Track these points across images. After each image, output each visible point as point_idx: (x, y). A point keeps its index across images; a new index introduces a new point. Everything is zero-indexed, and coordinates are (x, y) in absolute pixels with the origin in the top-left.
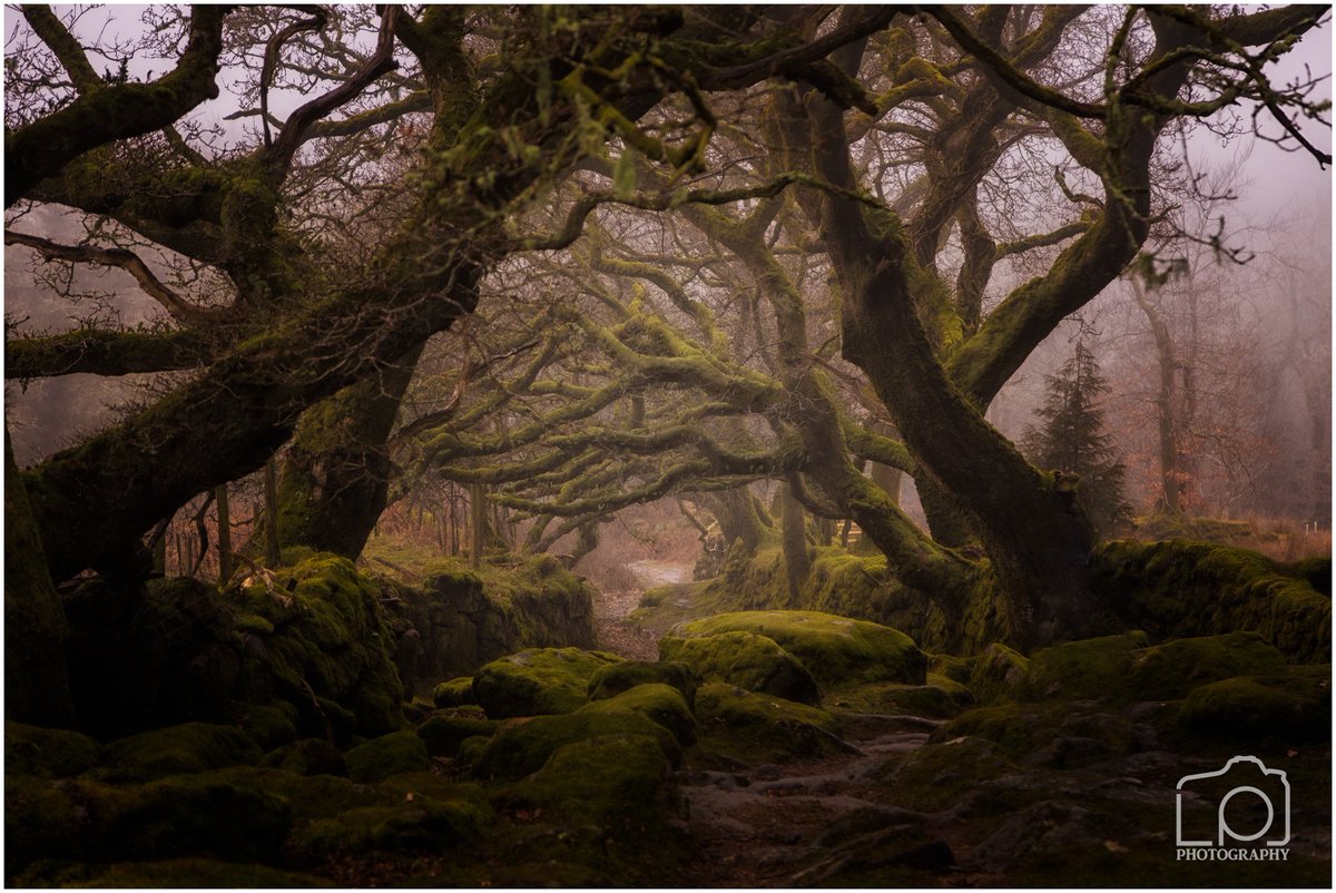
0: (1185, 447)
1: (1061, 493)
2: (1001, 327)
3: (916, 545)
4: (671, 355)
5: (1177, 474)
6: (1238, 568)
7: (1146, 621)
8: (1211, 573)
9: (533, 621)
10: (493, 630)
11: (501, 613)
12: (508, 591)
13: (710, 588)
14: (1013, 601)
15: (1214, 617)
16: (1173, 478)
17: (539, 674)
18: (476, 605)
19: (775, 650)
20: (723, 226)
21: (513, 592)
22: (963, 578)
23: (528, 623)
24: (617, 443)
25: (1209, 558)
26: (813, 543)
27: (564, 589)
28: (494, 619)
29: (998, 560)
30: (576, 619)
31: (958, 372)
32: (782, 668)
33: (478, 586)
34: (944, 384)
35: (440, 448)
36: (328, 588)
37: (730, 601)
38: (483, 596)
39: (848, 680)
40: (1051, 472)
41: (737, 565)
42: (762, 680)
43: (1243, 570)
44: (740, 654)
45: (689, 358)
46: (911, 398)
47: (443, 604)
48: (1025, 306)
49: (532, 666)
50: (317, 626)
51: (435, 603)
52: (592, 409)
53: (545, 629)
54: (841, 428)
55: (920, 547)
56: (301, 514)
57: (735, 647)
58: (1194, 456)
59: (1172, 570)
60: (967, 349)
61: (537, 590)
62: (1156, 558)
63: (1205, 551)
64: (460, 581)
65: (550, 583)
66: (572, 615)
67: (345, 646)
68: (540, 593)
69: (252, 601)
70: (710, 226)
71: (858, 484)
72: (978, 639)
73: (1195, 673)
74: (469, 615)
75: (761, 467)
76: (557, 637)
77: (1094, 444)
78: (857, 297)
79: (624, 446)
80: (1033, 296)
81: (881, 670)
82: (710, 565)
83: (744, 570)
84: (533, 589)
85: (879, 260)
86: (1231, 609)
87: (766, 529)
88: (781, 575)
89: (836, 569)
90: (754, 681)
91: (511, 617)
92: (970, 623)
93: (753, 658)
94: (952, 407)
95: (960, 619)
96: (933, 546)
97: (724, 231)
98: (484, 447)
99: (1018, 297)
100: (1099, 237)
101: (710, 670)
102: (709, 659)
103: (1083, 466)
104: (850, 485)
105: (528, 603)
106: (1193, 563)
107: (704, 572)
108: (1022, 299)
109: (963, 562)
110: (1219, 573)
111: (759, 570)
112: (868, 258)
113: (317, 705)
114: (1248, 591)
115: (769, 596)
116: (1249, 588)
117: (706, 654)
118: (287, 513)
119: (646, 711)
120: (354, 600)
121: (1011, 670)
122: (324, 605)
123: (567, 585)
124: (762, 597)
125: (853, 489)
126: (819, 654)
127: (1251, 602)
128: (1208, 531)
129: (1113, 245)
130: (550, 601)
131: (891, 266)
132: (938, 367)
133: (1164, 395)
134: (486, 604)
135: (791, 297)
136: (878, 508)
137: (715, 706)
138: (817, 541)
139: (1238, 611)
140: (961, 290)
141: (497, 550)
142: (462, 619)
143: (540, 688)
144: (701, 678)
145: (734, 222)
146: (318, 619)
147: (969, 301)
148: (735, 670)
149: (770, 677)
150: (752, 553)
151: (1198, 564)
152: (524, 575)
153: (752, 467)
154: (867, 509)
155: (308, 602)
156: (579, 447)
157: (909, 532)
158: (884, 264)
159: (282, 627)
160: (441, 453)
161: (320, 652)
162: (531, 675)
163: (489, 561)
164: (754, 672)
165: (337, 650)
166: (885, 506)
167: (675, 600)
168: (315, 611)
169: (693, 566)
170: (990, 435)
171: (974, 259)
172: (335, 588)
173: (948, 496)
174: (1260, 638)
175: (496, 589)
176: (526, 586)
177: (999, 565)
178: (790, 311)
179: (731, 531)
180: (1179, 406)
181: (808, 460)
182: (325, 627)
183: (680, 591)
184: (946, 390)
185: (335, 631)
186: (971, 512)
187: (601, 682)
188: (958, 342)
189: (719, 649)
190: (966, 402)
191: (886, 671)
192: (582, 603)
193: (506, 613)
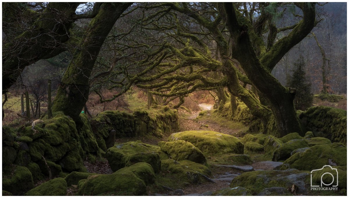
0: (328, 78)
1: (291, 94)
2: (276, 49)
3: (256, 105)
4: (194, 56)
5: (326, 85)
6: (338, 114)
7: (313, 127)
8: (331, 115)
9: (162, 123)
10: (151, 125)
11: (153, 121)
12: (155, 115)
13: (215, 111)
14: (278, 122)
15: (331, 127)
16: (325, 86)
17: (124, 152)
18: (147, 119)
19: (191, 146)
20: (207, 24)
21: (157, 115)
22: (268, 114)
23: (161, 123)
24: (181, 79)
25: (330, 111)
26: (238, 101)
27: (170, 115)
28: (151, 122)
29: (274, 111)
30: (174, 122)
31: (264, 61)
32: (193, 152)
33: (147, 114)
34: (259, 64)
35: (135, 80)
36: (56, 126)
37: (219, 114)
38: (148, 117)
39: (219, 153)
40: (288, 88)
41: (221, 106)
42: (187, 156)
43: (339, 114)
44: (181, 147)
45: (199, 57)
46: (250, 68)
47: (138, 119)
48: (282, 44)
49: (122, 149)
50: (50, 138)
51: (135, 119)
52: (174, 70)
53: (165, 124)
54: (237, 75)
55: (257, 106)
56: (62, 102)
57: (180, 145)
58: (331, 80)
59: (320, 114)
60: (267, 55)
61: (163, 115)
62: (316, 111)
63: (329, 109)
64: (142, 113)
65: (167, 113)
66: (173, 121)
67: (61, 144)
68: (164, 115)
69: (27, 131)
70: (204, 24)
71: (241, 89)
72: (271, 130)
73: (322, 156)
74: (144, 121)
75: (217, 85)
76: (168, 126)
77: (304, 79)
78: (236, 41)
79: (182, 80)
80: (284, 41)
81: (229, 149)
82: (217, 105)
83: (223, 107)
84: (162, 114)
85: (241, 31)
86: (336, 125)
87: (228, 98)
88: (230, 109)
89: (242, 108)
90: (185, 156)
91: (156, 122)
92: (269, 125)
93: (185, 149)
94: (261, 70)
95: (267, 124)
96: (260, 105)
97: (207, 25)
98: (146, 79)
99: (280, 41)
100: (302, 26)
101: (172, 152)
102: (172, 149)
103: (301, 84)
104: (239, 90)
105: (161, 118)
106: (326, 112)
107: (216, 107)
108: (281, 42)
109: (268, 110)
110: (333, 115)
111: (226, 108)
112: (238, 31)
113: (46, 164)
114: (341, 120)
115: (228, 114)
116: (341, 119)
117: (171, 147)
118: (58, 101)
119: (137, 173)
120: (66, 130)
121: (274, 143)
122: (54, 131)
123: (171, 113)
124: (226, 114)
125: (240, 91)
126: (211, 145)
127: (341, 123)
128: (333, 97)
129: (305, 28)
130: (167, 117)
131: (245, 33)
132: (258, 60)
133: (324, 66)
134: (149, 119)
135: (224, 42)
136: (246, 95)
137: (168, 167)
138: (239, 101)
139: (338, 126)
140: (269, 40)
141: (155, 104)
142: (143, 122)
143: (123, 156)
144: (170, 154)
145: (210, 23)
146: (51, 136)
147: (270, 43)
148: (180, 152)
149: (190, 155)
150: (224, 103)
151: (327, 113)
152: (160, 111)
153: (214, 85)
154: (243, 96)
155: (47, 131)
156: (171, 80)
157: (254, 102)
158: (243, 32)
159: (36, 140)
160: (135, 81)
161: (51, 146)
162: (121, 152)
163: (152, 107)
164: (185, 153)
165: (57, 146)
166: (248, 95)
167: (207, 114)
168: (50, 134)
169: (213, 105)
170: (272, 78)
171: (272, 32)
172: (59, 126)
173: (261, 94)
174: (342, 145)
175: (152, 115)
176: (161, 114)
177: (274, 112)
178: (224, 45)
179: (220, 98)
180: (327, 69)
181: (229, 83)
182: (53, 139)
183: (208, 112)
184: (260, 66)
185: (57, 140)
186: (267, 98)
187: (129, 160)
188: (264, 53)
189: (175, 145)
190: (265, 69)
191: (230, 150)
192: (175, 118)
193: (154, 121)
